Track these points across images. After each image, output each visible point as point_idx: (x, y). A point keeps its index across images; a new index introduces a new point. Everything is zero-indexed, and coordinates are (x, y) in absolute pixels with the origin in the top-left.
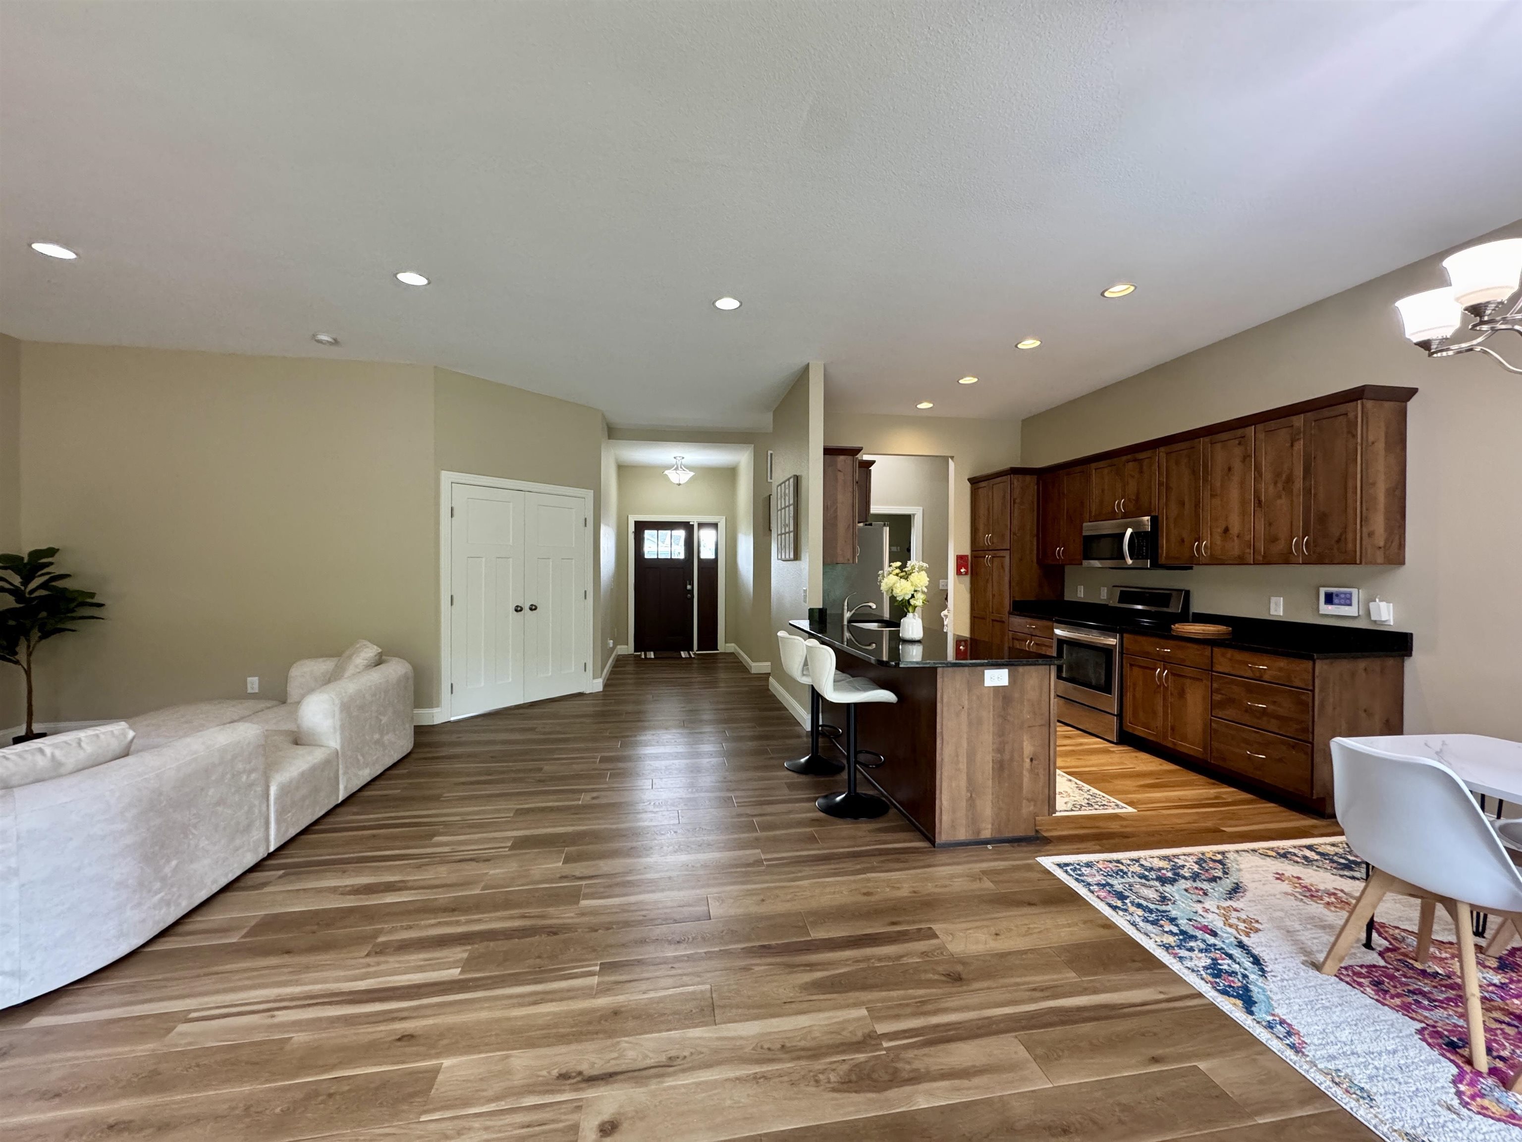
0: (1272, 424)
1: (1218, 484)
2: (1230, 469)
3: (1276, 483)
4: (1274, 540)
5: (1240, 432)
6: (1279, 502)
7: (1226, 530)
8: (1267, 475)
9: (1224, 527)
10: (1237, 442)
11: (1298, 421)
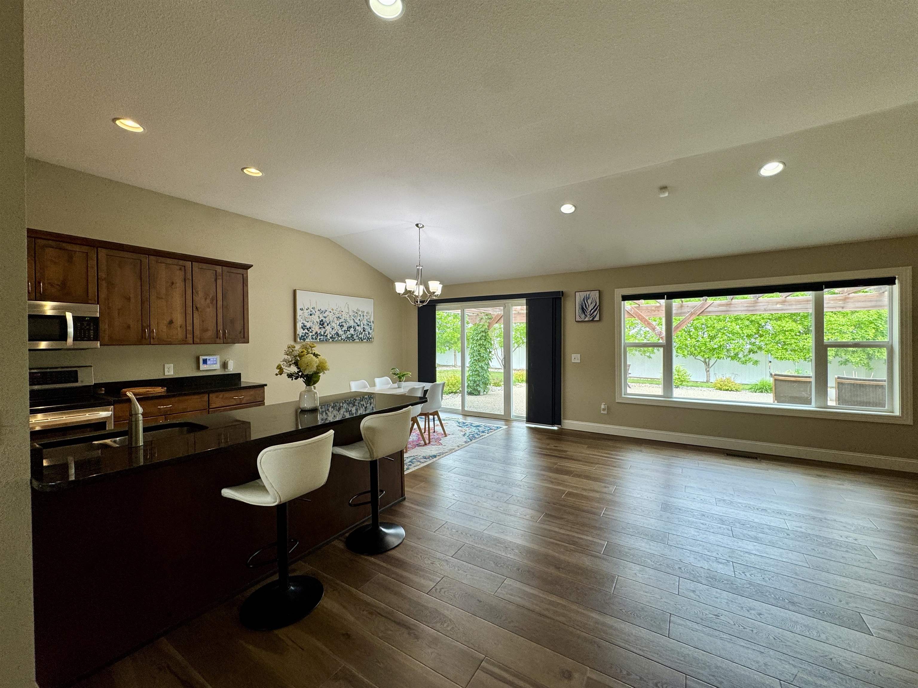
0: (205, 266)
1: (163, 291)
2: (173, 283)
3: (206, 299)
4: (205, 330)
5: (181, 262)
6: (208, 310)
7: (171, 322)
8: (201, 294)
9: (168, 321)
10: (178, 267)
11: (219, 269)
